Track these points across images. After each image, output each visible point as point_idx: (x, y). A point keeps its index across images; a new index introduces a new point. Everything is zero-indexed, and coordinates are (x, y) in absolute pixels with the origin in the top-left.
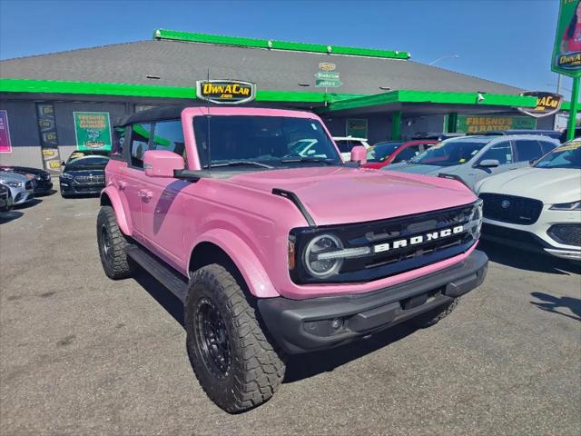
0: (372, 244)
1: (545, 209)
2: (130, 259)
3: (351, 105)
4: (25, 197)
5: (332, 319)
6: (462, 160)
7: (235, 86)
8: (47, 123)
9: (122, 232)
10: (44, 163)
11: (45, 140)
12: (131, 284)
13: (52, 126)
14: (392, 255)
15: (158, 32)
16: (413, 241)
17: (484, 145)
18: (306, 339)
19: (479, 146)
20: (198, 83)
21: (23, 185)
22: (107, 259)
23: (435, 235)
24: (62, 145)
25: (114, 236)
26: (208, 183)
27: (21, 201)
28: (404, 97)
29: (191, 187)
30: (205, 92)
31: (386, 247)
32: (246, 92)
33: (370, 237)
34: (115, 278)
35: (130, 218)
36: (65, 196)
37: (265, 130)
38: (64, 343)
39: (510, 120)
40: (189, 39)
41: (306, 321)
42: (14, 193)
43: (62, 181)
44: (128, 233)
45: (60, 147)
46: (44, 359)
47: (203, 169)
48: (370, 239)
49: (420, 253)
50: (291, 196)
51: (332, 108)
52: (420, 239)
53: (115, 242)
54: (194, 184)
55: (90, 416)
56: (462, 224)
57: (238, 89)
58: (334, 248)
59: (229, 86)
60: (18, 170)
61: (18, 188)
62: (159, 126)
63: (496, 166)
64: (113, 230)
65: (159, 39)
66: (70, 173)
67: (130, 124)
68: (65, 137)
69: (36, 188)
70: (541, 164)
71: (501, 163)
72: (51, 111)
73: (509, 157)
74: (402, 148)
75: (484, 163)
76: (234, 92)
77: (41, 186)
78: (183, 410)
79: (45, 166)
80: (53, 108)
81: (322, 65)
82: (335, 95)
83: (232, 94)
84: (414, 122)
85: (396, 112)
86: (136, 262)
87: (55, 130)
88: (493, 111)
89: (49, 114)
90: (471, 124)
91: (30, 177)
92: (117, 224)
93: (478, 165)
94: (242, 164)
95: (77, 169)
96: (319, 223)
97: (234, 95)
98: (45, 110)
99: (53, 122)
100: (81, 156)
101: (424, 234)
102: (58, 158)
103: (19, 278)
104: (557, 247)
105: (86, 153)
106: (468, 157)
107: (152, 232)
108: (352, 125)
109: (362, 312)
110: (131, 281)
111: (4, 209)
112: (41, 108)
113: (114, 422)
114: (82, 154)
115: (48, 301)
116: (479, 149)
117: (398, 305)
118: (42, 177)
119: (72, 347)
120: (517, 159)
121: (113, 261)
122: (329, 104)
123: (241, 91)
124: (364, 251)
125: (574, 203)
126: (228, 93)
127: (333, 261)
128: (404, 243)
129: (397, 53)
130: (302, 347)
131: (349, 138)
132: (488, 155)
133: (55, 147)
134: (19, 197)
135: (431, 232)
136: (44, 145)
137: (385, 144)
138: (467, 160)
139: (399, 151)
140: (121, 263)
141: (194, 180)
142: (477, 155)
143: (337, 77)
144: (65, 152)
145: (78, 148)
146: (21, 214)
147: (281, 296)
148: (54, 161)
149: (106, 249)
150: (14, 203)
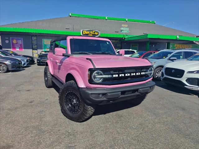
0: (112, 75)
1: (185, 73)
2: (52, 82)
3: (132, 39)
4: (26, 64)
5: (99, 94)
6: (164, 57)
7: (93, 32)
8: (35, 42)
9: (51, 74)
10: (33, 54)
11: (34, 47)
12: (53, 90)
13: (36, 44)
14: (119, 78)
15: (70, 14)
16: (126, 75)
17: (172, 52)
18: (91, 99)
19: (170, 53)
20: (81, 31)
21: (26, 60)
22: (46, 82)
23: (134, 74)
24: (38, 49)
25: (48, 75)
26: (73, 58)
27: (25, 65)
28: (150, 36)
29: (68, 59)
30: (84, 33)
31: (117, 76)
32: (97, 34)
33: (112, 72)
34: (48, 88)
35: (53, 71)
36: (38, 65)
37: (91, 43)
38: (31, 102)
39: (191, 46)
40: (80, 16)
41: (92, 94)
42: (23, 63)
43: (38, 60)
44: (52, 74)
45: (38, 50)
46: (24, 106)
47: (71, 54)
48: (112, 73)
49: (129, 79)
50: (90, 60)
51: (126, 40)
52: (129, 75)
53: (49, 76)
54: (68, 58)
55: (34, 119)
56: (145, 72)
57: (94, 33)
58: (101, 75)
59: (91, 32)
60: (25, 56)
61: (24, 61)
62: (62, 41)
63: (176, 60)
64: (48, 73)
65: (70, 16)
66: (40, 58)
67: (54, 41)
68: (39, 47)
69: (29, 62)
70: (189, 59)
71: (177, 59)
72: (36, 38)
73: (181, 57)
74: (146, 53)
75: (171, 58)
76: (93, 33)
77: (31, 62)
78: (59, 120)
79: (33, 56)
80: (37, 38)
81: (123, 25)
82: (127, 35)
83: (92, 34)
84: (155, 45)
85: (147, 42)
86: (54, 83)
87: (37, 44)
88: (184, 42)
89: (35, 39)
90: (176, 47)
91: (28, 58)
92: (49, 71)
93: (169, 59)
94: (83, 53)
95: (42, 57)
96: (97, 67)
97: (93, 35)
98: (34, 38)
99: (36, 42)
100: (44, 53)
101: (130, 73)
102: (37, 53)
103: (21, 86)
104: (189, 86)
105: (45, 52)
106: (166, 56)
107: (57, 72)
108: (133, 46)
109: (109, 93)
110: (53, 89)
111: (19, 67)
112: (33, 37)
113: (40, 121)
114: (44, 52)
115: (28, 92)
116: (170, 54)
117: (120, 93)
118: (32, 59)
119: (33, 104)
120: (184, 58)
121: (48, 82)
122: (125, 38)
123: (95, 33)
124: (110, 76)
125: (195, 71)
126: (91, 34)
127: (101, 78)
128: (123, 75)
129: (151, 21)
130: (91, 102)
131: (131, 50)
132: (173, 56)
133: (37, 50)
134: (24, 64)
135: (133, 73)
136: (33, 49)
137: (141, 52)
138: (166, 57)
139: (145, 54)
140: (50, 83)
141: (68, 57)
142: (169, 56)
143: (128, 29)
144: (39, 51)
145: (43, 50)
146: (25, 69)
147: (86, 88)
148: (36, 54)
149: (46, 79)
150: (22, 66)
